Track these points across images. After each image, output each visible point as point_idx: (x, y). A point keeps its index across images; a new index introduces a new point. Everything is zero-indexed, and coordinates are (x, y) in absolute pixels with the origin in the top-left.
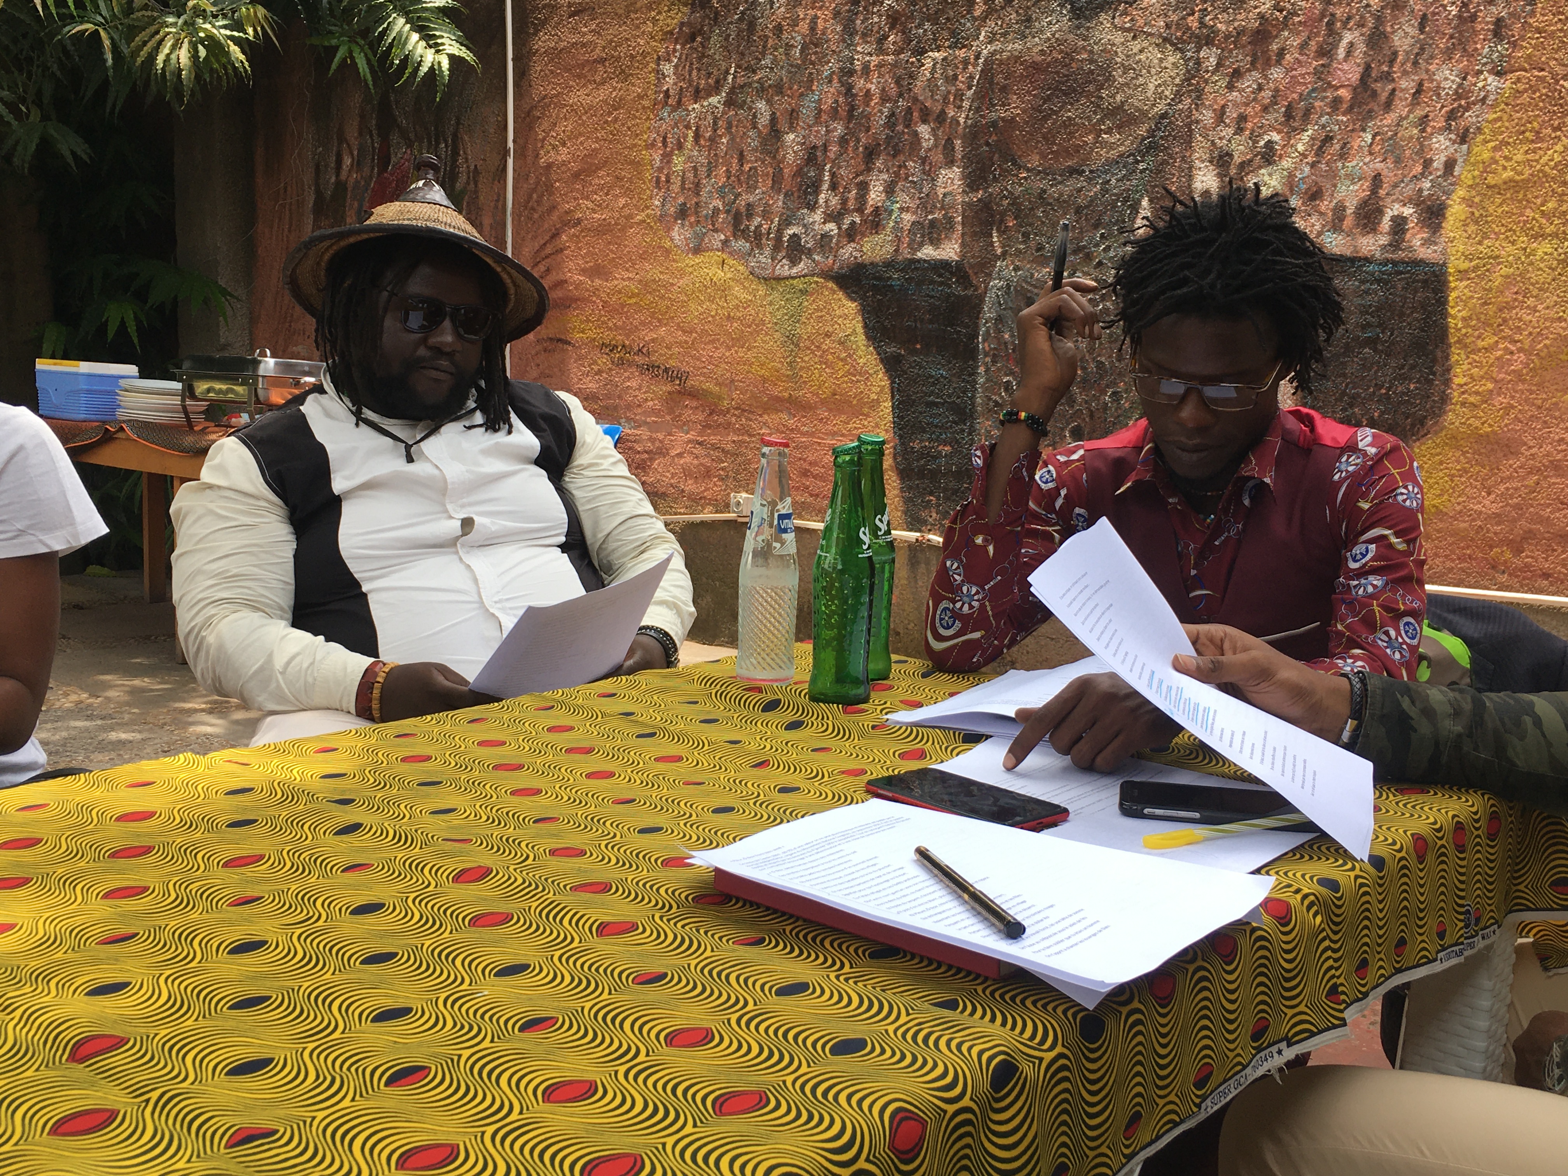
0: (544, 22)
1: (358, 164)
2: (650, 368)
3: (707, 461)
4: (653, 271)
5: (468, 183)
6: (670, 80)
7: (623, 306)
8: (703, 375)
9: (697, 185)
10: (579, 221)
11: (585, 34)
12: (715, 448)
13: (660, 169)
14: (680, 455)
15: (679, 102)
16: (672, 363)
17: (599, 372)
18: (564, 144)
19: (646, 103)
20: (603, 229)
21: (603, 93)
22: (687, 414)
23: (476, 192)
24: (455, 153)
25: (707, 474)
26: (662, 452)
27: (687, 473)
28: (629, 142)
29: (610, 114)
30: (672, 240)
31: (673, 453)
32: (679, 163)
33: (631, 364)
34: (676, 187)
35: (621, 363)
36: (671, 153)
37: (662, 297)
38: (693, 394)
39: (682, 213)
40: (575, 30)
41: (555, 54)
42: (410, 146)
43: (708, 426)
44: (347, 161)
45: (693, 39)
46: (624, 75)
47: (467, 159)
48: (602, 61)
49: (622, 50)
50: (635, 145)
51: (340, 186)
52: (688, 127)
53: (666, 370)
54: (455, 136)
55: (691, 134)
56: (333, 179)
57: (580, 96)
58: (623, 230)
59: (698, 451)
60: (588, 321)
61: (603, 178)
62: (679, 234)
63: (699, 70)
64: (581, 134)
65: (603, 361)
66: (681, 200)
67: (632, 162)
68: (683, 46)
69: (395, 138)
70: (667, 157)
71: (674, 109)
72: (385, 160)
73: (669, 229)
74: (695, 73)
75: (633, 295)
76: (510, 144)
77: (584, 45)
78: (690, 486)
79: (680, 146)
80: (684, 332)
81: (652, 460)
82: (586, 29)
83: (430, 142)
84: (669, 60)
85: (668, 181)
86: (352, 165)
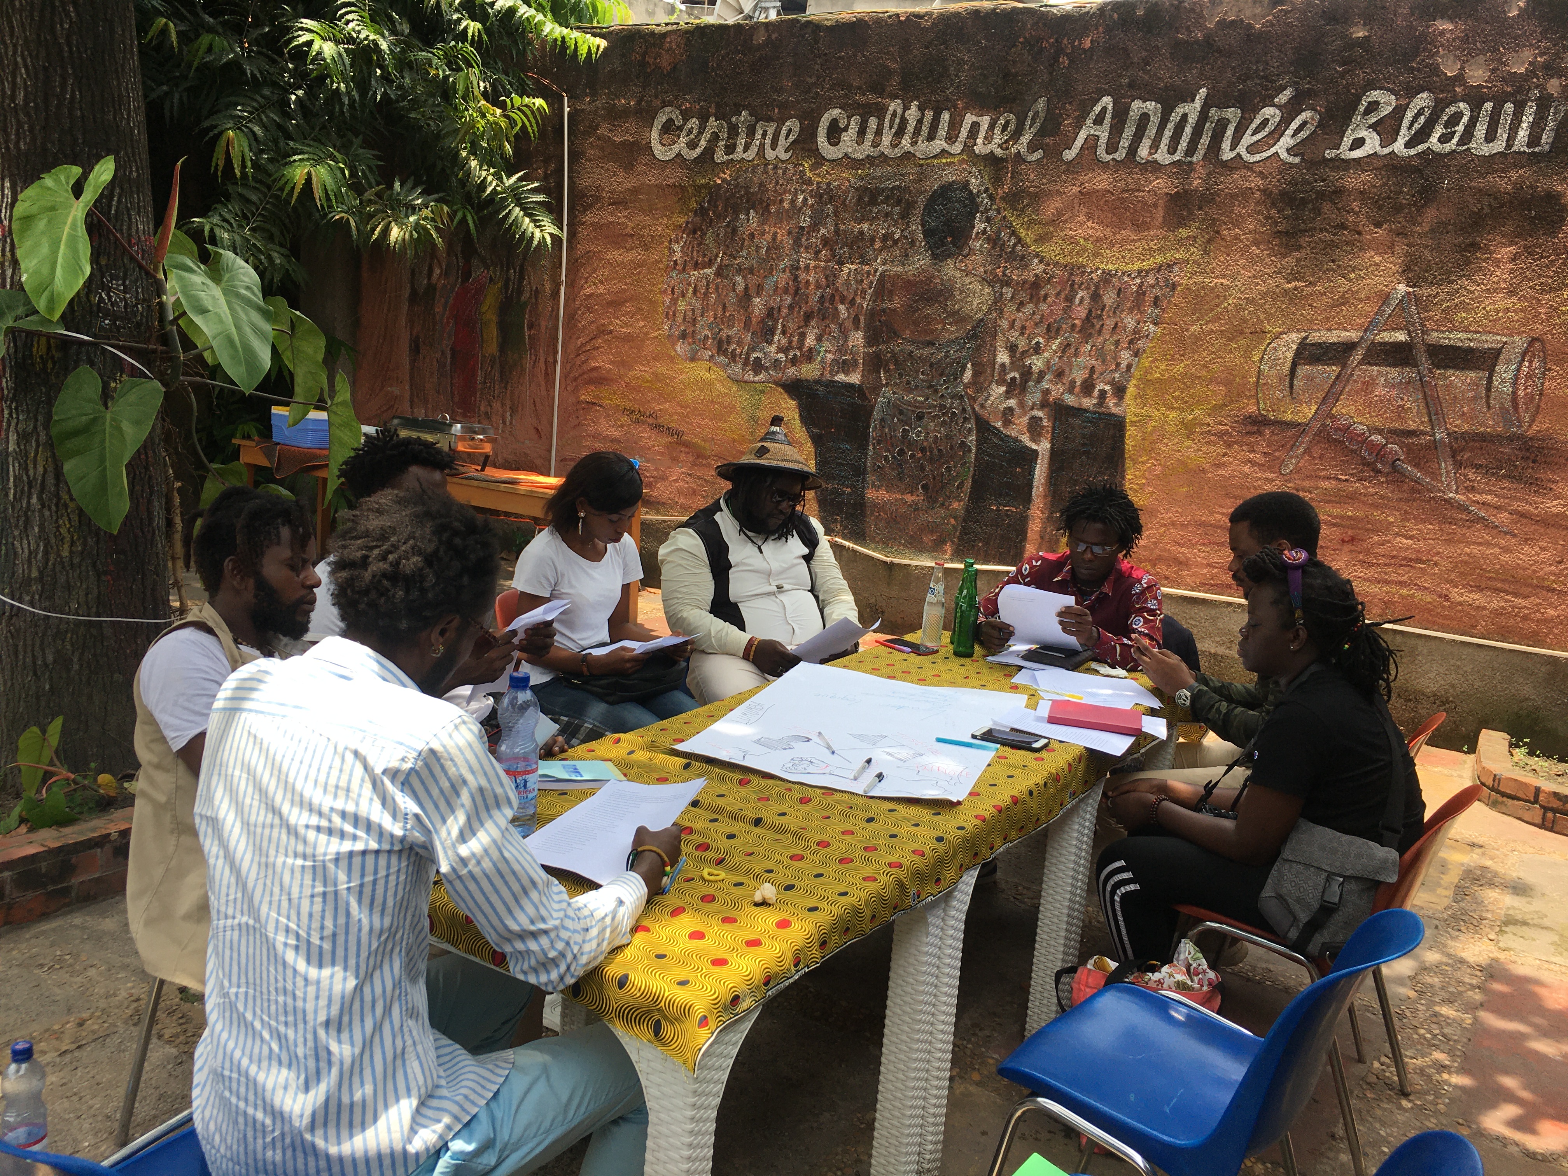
0: (591, 206)
1: (446, 274)
2: (658, 427)
3: (694, 486)
4: (661, 368)
5: (530, 297)
6: (678, 255)
7: (640, 386)
8: (693, 434)
9: (694, 320)
10: (611, 332)
11: (619, 218)
12: (699, 478)
13: (669, 308)
14: (676, 481)
15: (684, 269)
16: (672, 425)
17: (622, 426)
18: (602, 283)
19: (661, 266)
20: (628, 339)
21: (631, 255)
22: (682, 456)
23: (536, 304)
24: (521, 278)
25: (694, 492)
26: (664, 478)
27: (680, 492)
28: (648, 287)
29: (635, 269)
30: (675, 351)
31: (671, 479)
32: (682, 306)
33: (644, 423)
34: (679, 319)
35: (637, 421)
36: (677, 299)
37: (668, 385)
38: (686, 445)
39: (684, 336)
40: (612, 214)
41: (596, 226)
42: (487, 268)
43: (696, 465)
44: (437, 271)
45: (695, 232)
46: (646, 247)
47: (530, 283)
48: (632, 236)
49: (646, 231)
50: (652, 291)
51: (431, 289)
52: (689, 284)
53: (668, 429)
54: (522, 267)
55: (691, 289)
56: (425, 282)
57: (614, 255)
58: (643, 341)
59: (689, 479)
60: (615, 394)
61: (629, 307)
62: (680, 348)
63: (698, 252)
64: (615, 279)
65: (625, 419)
66: (682, 328)
67: (650, 300)
68: (688, 236)
69: (475, 262)
70: (674, 301)
71: (680, 273)
72: (467, 275)
73: (674, 345)
74: (695, 253)
75: (648, 381)
76: (563, 278)
77: (619, 224)
78: (682, 501)
79: (683, 296)
80: (682, 407)
81: (656, 482)
82: (620, 216)
83: (502, 267)
84: (678, 243)
85: (674, 315)
86: (441, 274)
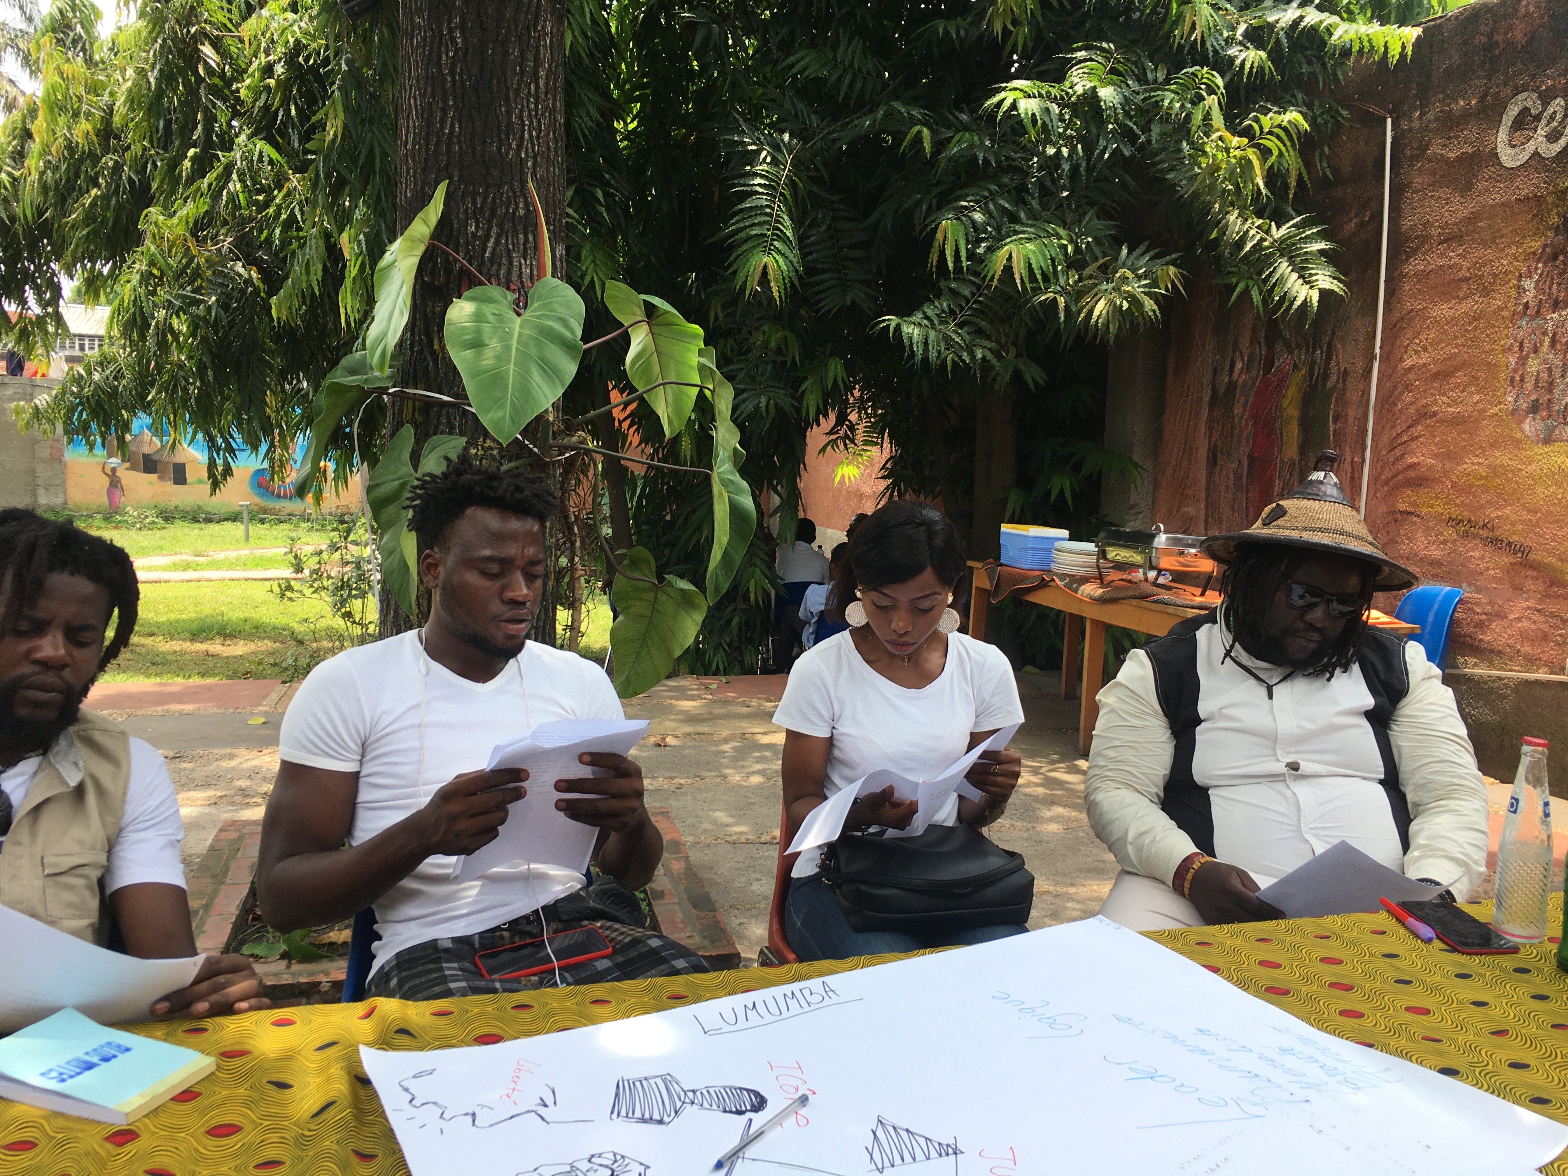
0: (1415, 251)
1: (1247, 368)
2: (1494, 542)
3: (1545, 627)
4: (1502, 458)
5: (1338, 382)
6: (1530, 294)
7: (1471, 486)
8: (1547, 550)
9: (1551, 383)
10: (1435, 414)
11: (1451, 258)
12: (1553, 615)
13: (1515, 370)
14: (1519, 619)
15: (1538, 312)
16: (1515, 538)
17: (1445, 542)
18: (1425, 349)
19: (1505, 314)
20: (1457, 421)
21: (1465, 307)
22: (1529, 584)
23: (1344, 389)
24: (1329, 358)
25: (1545, 637)
26: (1501, 615)
27: (1523, 636)
28: (1487, 347)
29: (1470, 323)
30: (1522, 431)
31: (1512, 617)
32: (1534, 365)
33: (1476, 536)
34: (1529, 385)
35: (1466, 535)
36: (1528, 356)
37: (1509, 481)
38: (1535, 566)
39: (1535, 408)
40: (1442, 255)
41: (1422, 276)
42: (1291, 353)
43: (1550, 597)
44: (1239, 365)
45: (1555, 258)
46: (1486, 292)
47: (1338, 363)
48: (1466, 280)
49: (1487, 270)
50: (1492, 350)
51: (1232, 386)
52: (1545, 333)
53: (1509, 544)
54: (1330, 345)
55: (1547, 340)
56: (1226, 380)
57: (1443, 310)
58: (1476, 421)
59: (1536, 617)
60: (1437, 498)
61: (1460, 378)
62: (1530, 426)
63: (1559, 284)
64: (1441, 341)
65: (1449, 533)
66: (1533, 397)
67: (1489, 364)
68: (1545, 265)
69: (1279, 347)
70: (1523, 361)
71: (1533, 318)
72: (1269, 364)
73: (1520, 422)
74: (1555, 286)
75: (1482, 478)
76: (1377, 350)
77: (1450, 267)
78: (1526, 649)
79: (1536, 351)
80: (1529, 511)
81: (1489, 620)
82: (1453, 256)
83: (1307, 350)
84: (1530, 277)
85: (1522, 380)
86: (1242, 368)
